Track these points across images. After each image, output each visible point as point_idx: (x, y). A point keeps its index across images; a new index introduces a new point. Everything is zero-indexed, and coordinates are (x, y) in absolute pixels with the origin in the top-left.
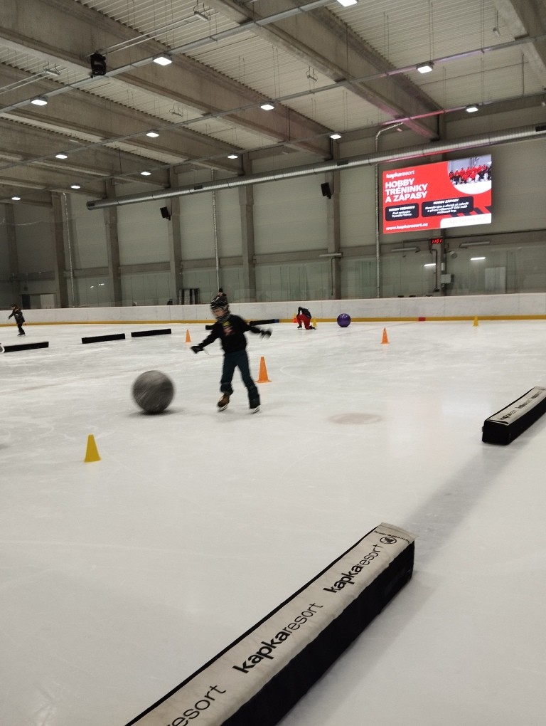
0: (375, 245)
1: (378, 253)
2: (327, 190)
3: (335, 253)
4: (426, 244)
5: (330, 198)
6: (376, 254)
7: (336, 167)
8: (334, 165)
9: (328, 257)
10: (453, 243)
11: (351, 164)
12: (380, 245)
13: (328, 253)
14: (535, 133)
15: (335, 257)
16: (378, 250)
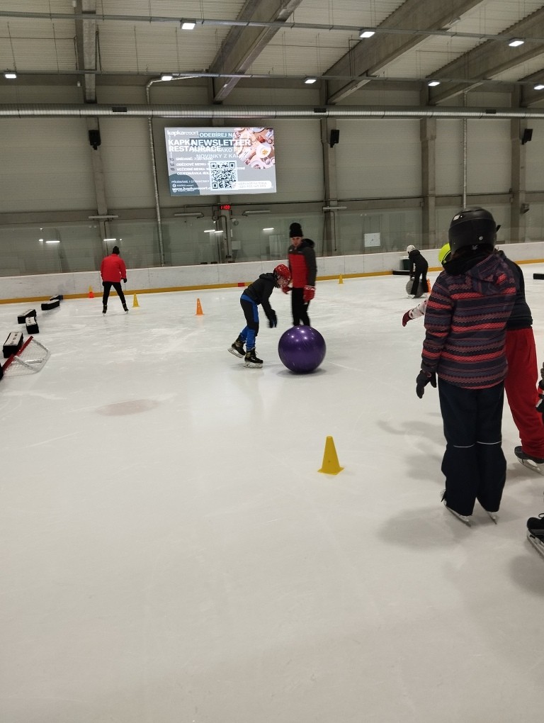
0: (155, 208)
1: (159, 217)
2: (95, 138)
3: (108, 214)
4: (209, 211)
5: (96, 148)
6: (156, 218)
7: (111, 113)
8: (109, 110)
9: (98, 220)
10: (235, 209)
11: (130, 113)
12: (160, 208)
13: (98, 214)
14: (313, 113)
15: (108, 220)
16: (159, 214)
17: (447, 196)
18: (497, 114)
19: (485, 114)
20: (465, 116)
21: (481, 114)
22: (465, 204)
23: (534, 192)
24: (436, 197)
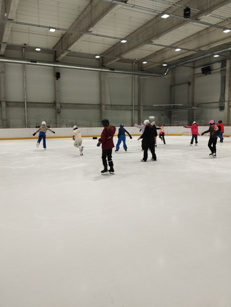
17: (16, 102)
18: (37, 63)
19: (30, 63)
20: (24, 63)
21: (28, 62)
22: (26, 106)
23: (68, 104)
24: (6, 102)
